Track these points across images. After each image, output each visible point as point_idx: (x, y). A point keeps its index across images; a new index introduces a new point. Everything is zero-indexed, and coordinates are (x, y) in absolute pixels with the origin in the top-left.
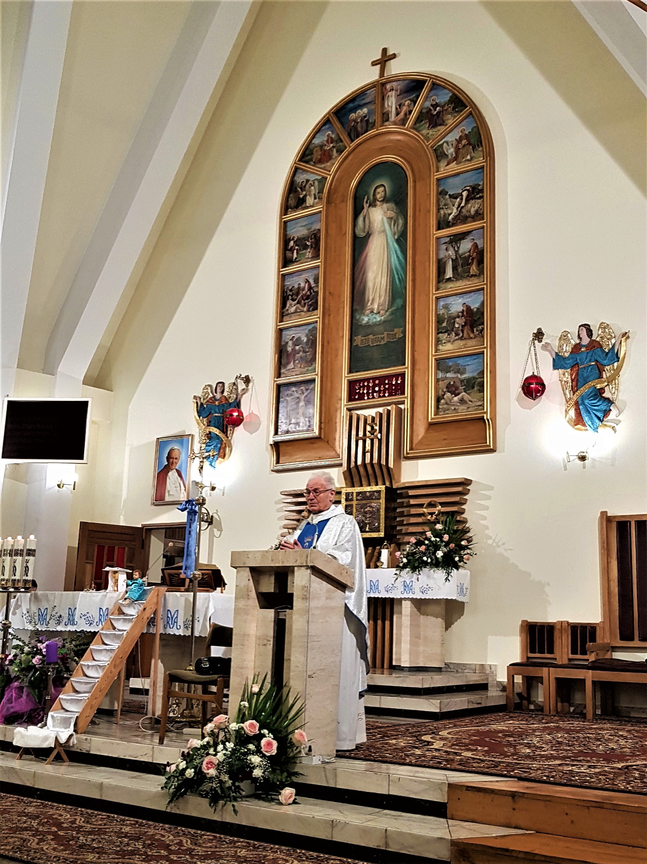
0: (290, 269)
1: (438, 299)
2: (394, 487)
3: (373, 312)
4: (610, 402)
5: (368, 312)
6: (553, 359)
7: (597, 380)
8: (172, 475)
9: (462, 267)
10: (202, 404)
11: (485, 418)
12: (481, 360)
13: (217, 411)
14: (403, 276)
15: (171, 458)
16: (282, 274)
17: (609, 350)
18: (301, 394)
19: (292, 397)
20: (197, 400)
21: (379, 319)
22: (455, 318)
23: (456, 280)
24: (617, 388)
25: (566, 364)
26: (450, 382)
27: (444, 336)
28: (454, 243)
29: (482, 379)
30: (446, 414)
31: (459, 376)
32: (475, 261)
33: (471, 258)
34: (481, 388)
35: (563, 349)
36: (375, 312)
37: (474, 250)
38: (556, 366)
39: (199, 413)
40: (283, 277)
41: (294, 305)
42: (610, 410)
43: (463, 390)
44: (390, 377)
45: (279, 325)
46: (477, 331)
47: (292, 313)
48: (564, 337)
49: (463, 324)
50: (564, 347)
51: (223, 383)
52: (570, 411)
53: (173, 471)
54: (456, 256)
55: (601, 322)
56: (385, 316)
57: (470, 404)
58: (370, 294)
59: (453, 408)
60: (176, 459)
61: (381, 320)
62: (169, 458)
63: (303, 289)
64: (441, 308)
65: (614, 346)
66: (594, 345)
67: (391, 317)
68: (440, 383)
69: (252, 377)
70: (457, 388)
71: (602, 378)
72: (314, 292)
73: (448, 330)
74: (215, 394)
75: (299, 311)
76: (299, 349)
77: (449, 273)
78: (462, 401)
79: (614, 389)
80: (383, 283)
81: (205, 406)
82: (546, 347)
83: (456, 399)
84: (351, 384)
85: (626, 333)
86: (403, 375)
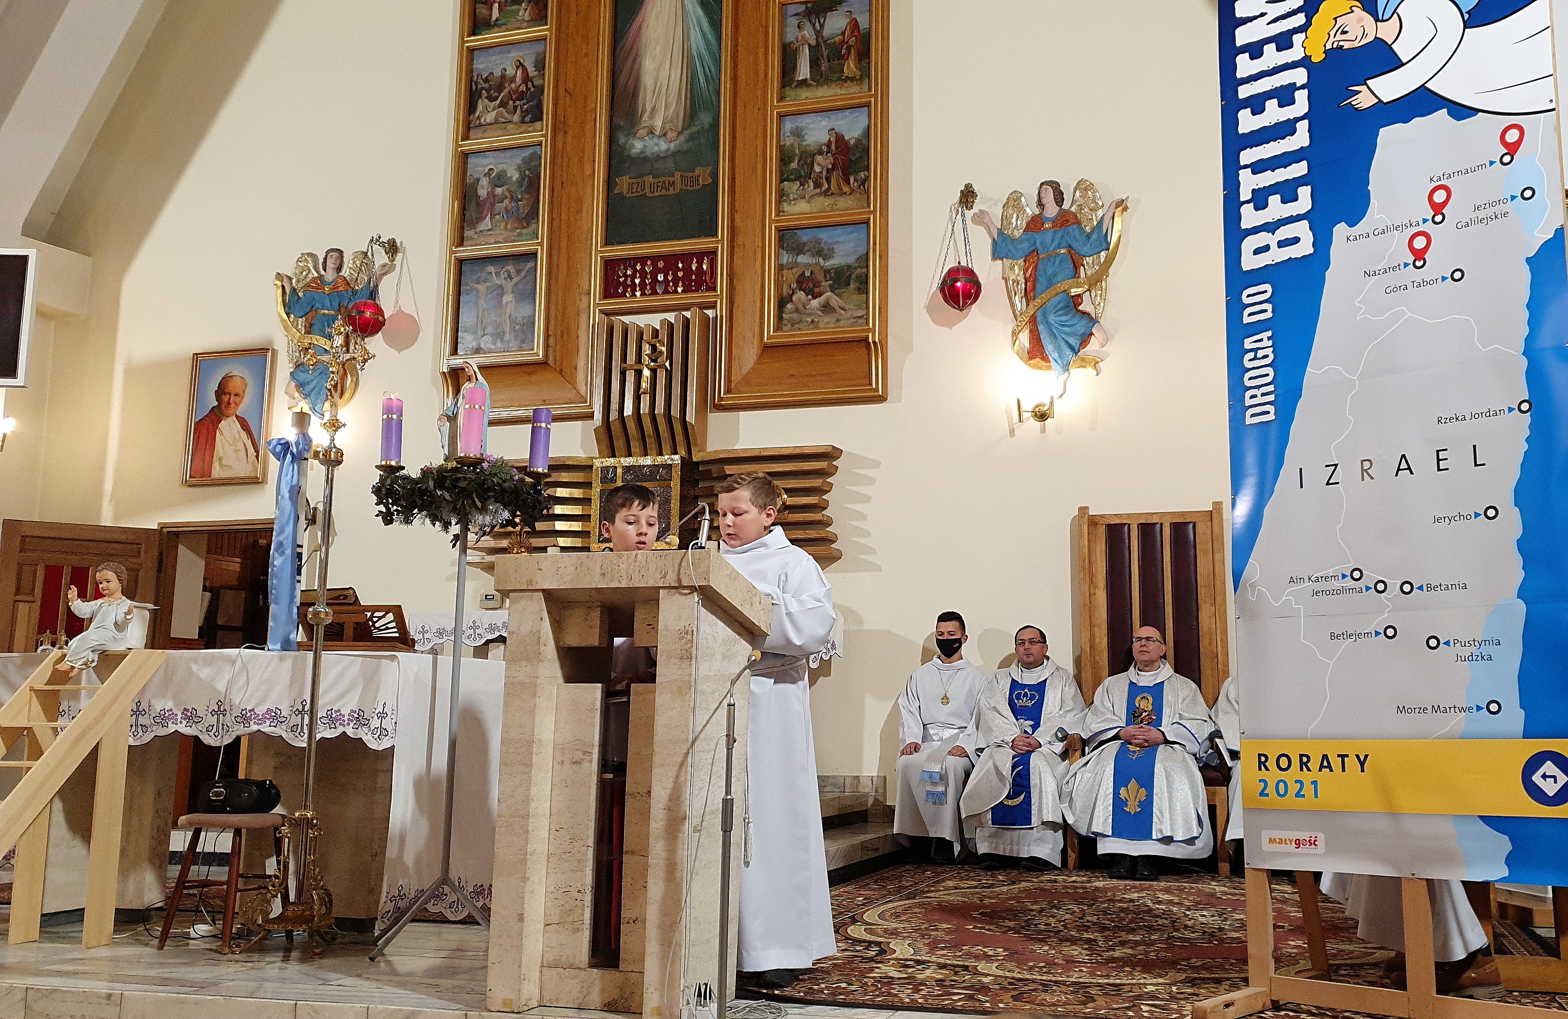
0: (485, 39)
1: (781, 116)
2: (695, 459)
3: (652, 133)
4: (1091, 320)
5: (641, 132)
6: (994, 239)
7: (1070, 281)
8: (228, 429)
9: (829, 61)
10: (294, 290)
11: (870, 340)
12: (864, 236)
13: (328, 305)
14: (713, 69)
15: (225, 394)
16: (468, 47)
17: (1093, 229)
18: (505, 279)
19: (488, 284)
20: (282, 281)
21: (664, 146)
22: (814, 155)
23: (817, 86)
24: (1103, 297)
25: (1015, 248)
26: (804, 272)
27: (792, 188)
28: (814, 16)
29: (865, 270)
30: (795, 330)
31: (822, 261)
32: (852, 52)
33: (845, 46)
34: (862, 287)
35: (1010, 223)
36: (658, 133)
37: (852, 32)
38: (997, 254)
39: (288, 308)
40: (471, 53)
41: (494, 109)
42: (1092, 334)
43: (828, 289)
44: (686, 257)
45: (461, 146)
46: (855, 180)
47: (490, 124)
48: (1014, 201)
49: (830, 166)
50: (1014, 220)
51: (340, 252)
52: (1021, 334)
53: (229, 419)
54: (817, 39)
55: (1080, 179)
56: (678, 142)
57: (840, 315)
58: (647, 99)
59: (809, 320)
60: (236, 395)
61: (668, 149)
62: (220, 392)
63: (513, 80)
64: (788, 134)
65: (1100, 222)
66: (1066, 220)
67: (690, 143)
68: (785, 272)
69: (401, 243)
70: (818, 284)
71: (1079, 277)
72: (533, 86)
73: (801, 176)
74: (323, 272)
75: (504, 120)
76: (503, 193)
77: (804, 71)
78: (827, 308)
79: (1099, 298)
80: (672, 79)
81: (301, 294)
82: (980, 219)
83: (815, 303)
84: (610, 265)
85: (1123, 201)
86: (712, 254)
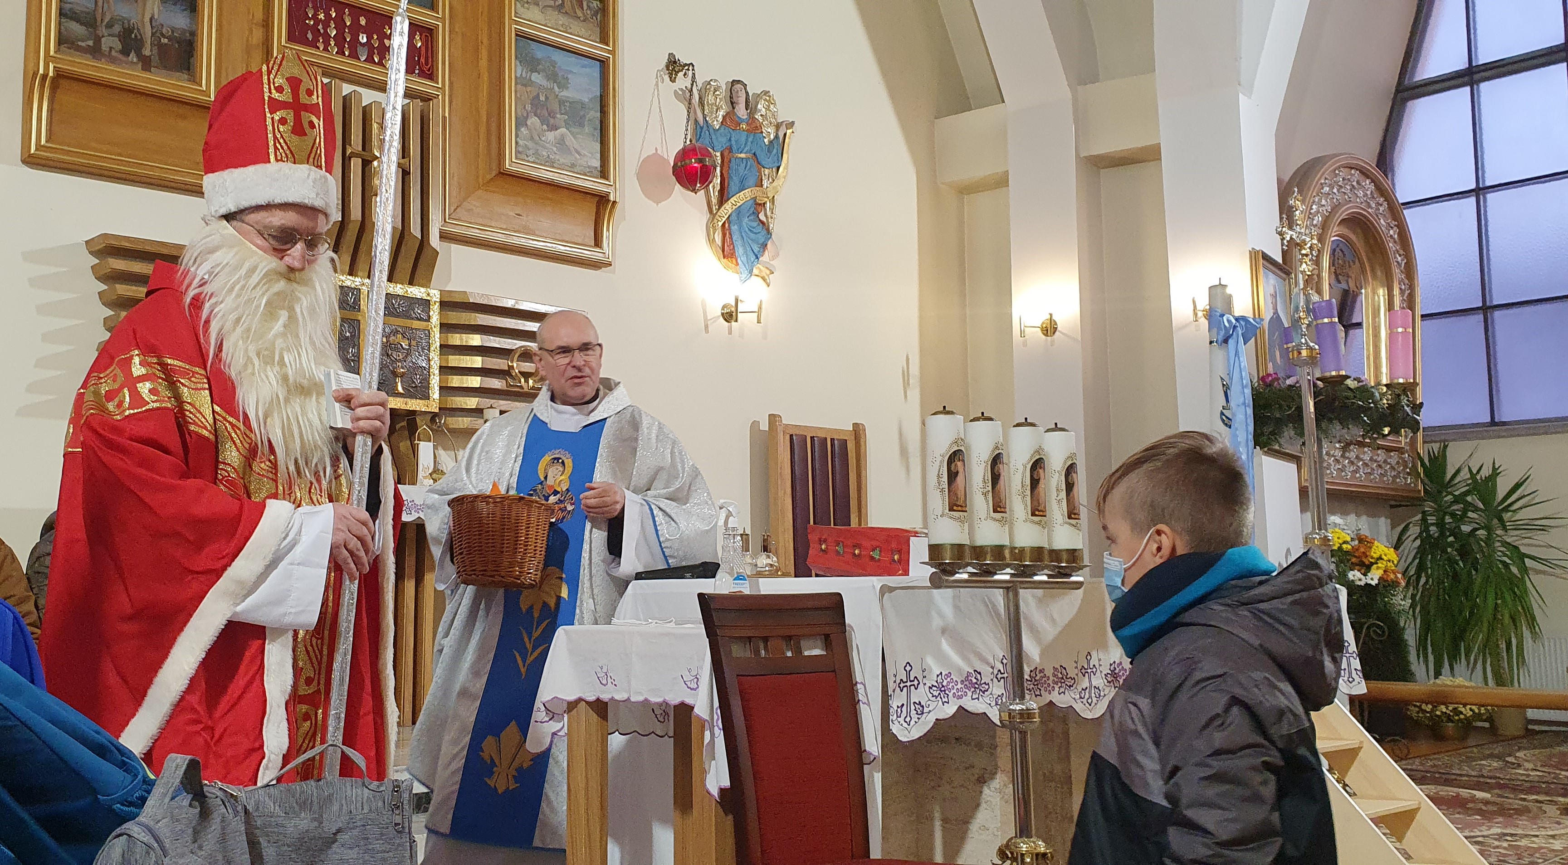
6: (698, 123)
7: (756, 188)
11: (612, 198)
12: (597, 75)
17: (771, 142)
26: (538, 94)
30: (531, 161)
31: (556, 88)
34: (595, 132)
38: (701, 141)
42: (767, 245)
43: (563, 123)
46: (588, 7)
57: (577, 157)
59: (544, 153)
65: (777, 139)
66: (753, 126)
68: (519, 87)
70: (552, 115)
71: (762, 187)
78: (562, 146)
82: (686, 96)
83: (551, 136)
85: (791, 123)
